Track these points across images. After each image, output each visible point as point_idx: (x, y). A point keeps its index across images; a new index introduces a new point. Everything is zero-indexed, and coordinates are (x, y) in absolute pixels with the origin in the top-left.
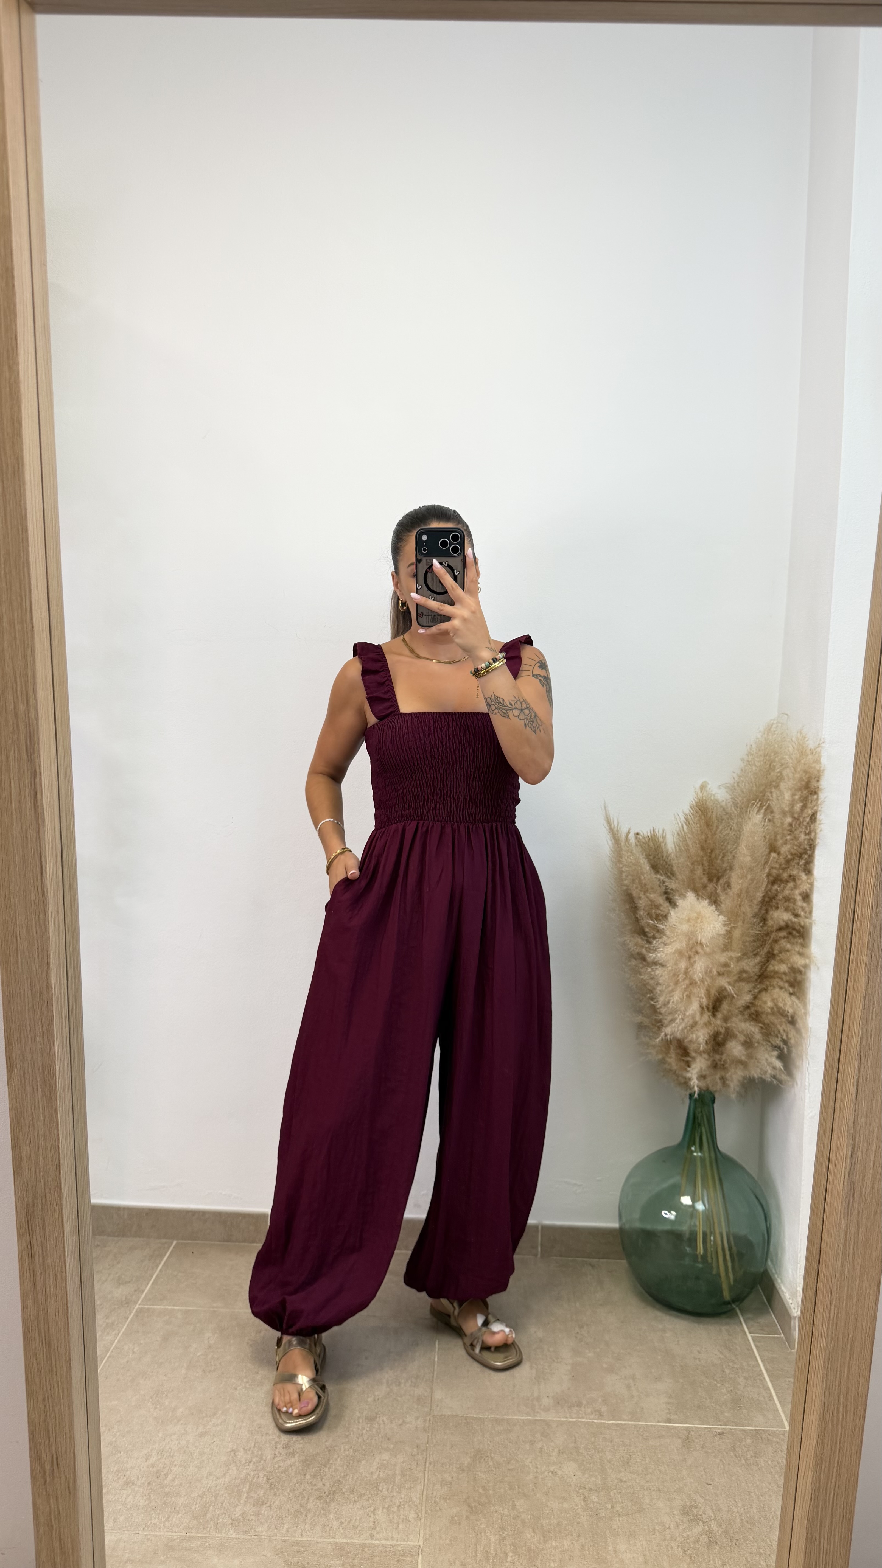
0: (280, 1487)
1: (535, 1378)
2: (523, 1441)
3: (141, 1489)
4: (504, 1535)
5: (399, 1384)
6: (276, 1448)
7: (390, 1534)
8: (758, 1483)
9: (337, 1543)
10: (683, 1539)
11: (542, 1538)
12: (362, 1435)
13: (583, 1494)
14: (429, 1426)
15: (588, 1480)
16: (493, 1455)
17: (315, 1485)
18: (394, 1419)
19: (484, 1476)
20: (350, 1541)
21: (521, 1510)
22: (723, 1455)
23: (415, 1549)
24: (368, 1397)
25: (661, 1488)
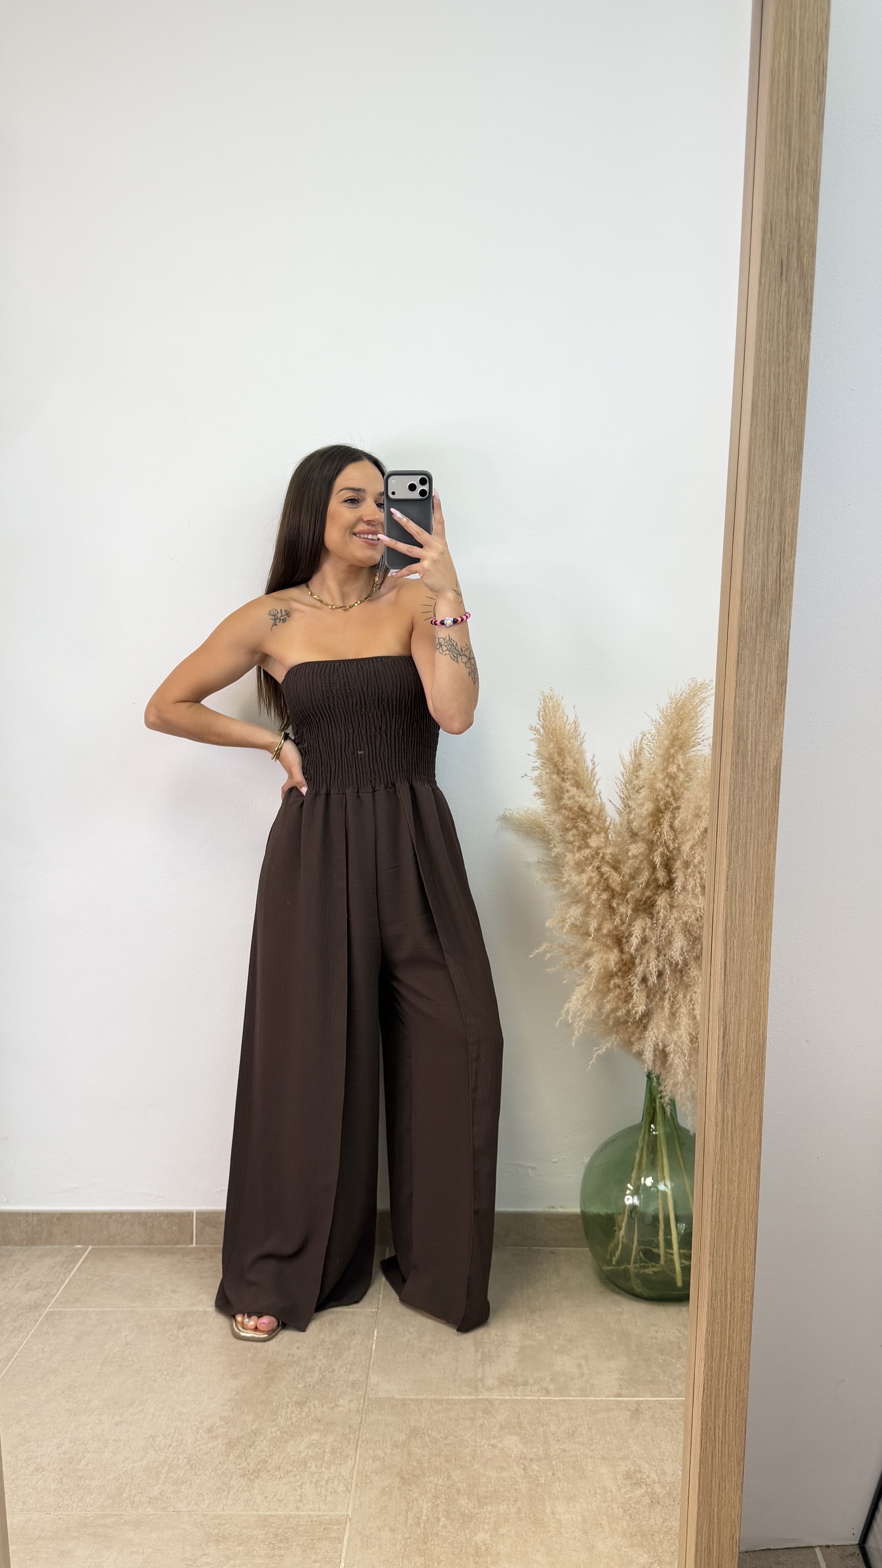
0: (201, 1467)
1: (479, 1361)
2: (463, 1418)
3: (53, 1475)
4: (437, 1502)
5: (333, 1372)
6: (198, 1432)
7: (317, 1506)
9: (260, 1515)
10: (624, 1501)
11: (477, 1503)
12: (291, 1418)
13: (523, 1464)
14: (362, 1409)
15: (529, 1451)
16: (429, 1432)
17: (239, 1464)
18: (326, 1402)
19: (420, 1452)
20: (274, 1513)
21: (457, 1480)
22: (673, 1425)
23: (342, 1518)
24: (299, 1383)
25: (605, 1456)
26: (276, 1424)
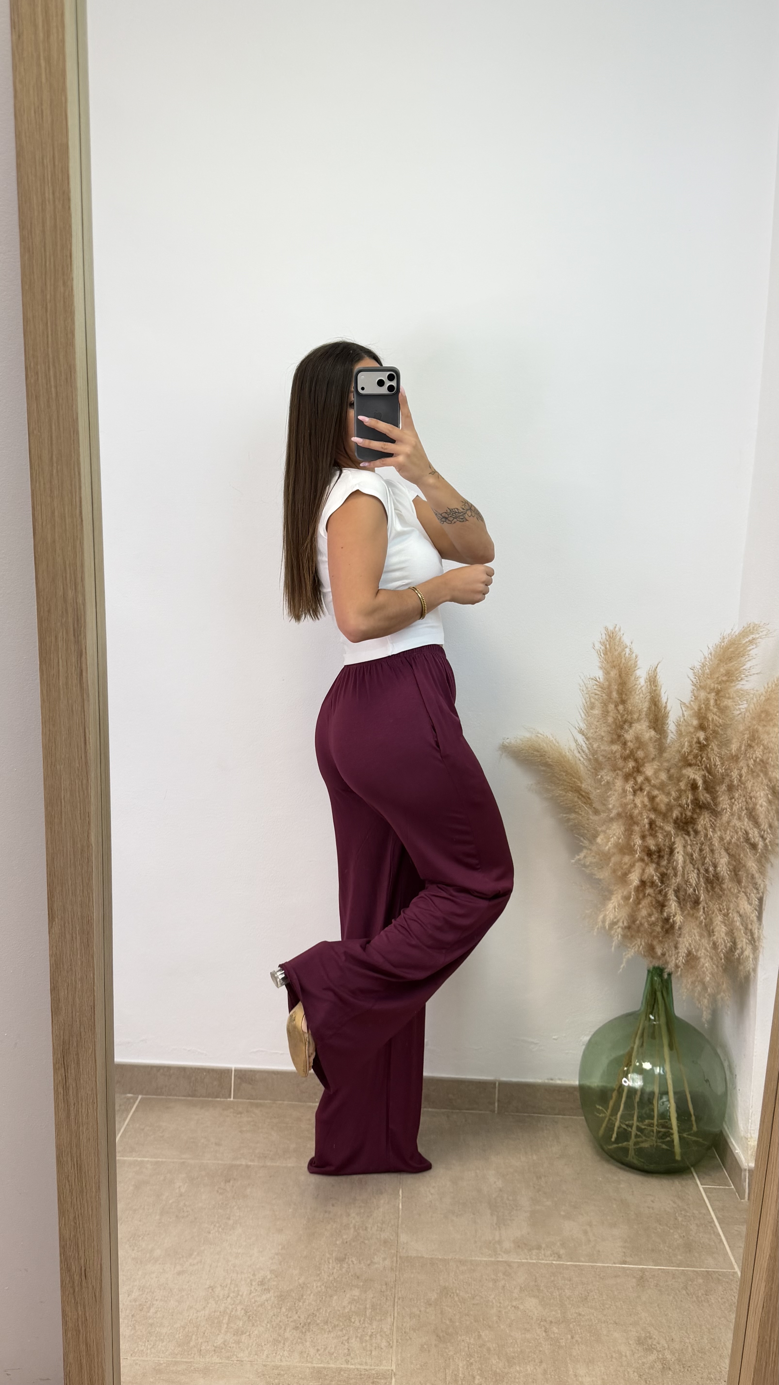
0: (257, 1319)
1: (496, 1224)
2: (486, 1280)
4: (471, 1361)
5: (366, 1229)
6: (251, 1285)
7: (364, 1360)
8: (708, 1317)
9: (314, 1367)
10: (638, 1365)
11: (507, 1364)
12: (333, 1273)
13: (544, 1326)
14: (396, 1267)
15: (548, 1314)
16: (458, 1292)
17: (291, 1317)
18: (362, 1259)
19: (450, 1310)
20: (325, 1366)
21: (487, 1340)
22: (676, 1293)
23: (388, 1373)
24: (336, 1240)
25: (617, 1321)
26: (320, 1279)
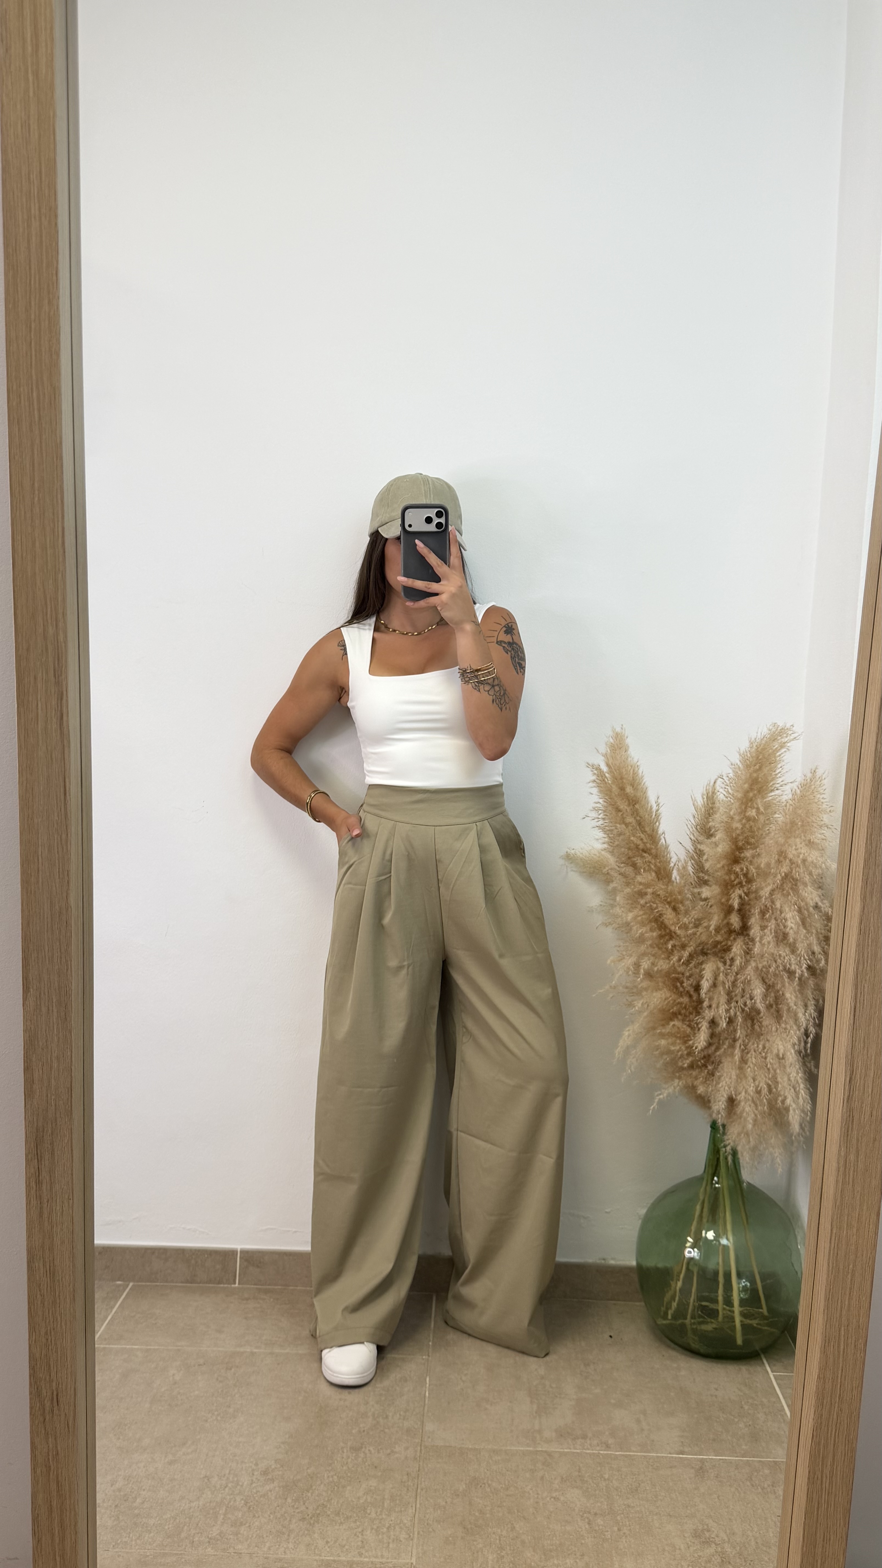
0: (259, 1510)
1: (536, 1413)
2: (523, 1470)
4: (502, 1554)
5: (387, 1417)
6: (253, 1474)
9: (323, 1560)
10: (694, 1559)
11: (543, 1557)
12: (347, 1463)
13: (588, 1518)
14: (420, 1456)
15: (593, 1505)
16: (490, 1482)
17: (297, 1508)
18: (381, 1448)
19: (481, 1502)
20: (335, 1558)
21: (521, 1532)
22: (739, 1485)
24: (352, 1429)
25: (671, 1513)
26: (332, 1468)
